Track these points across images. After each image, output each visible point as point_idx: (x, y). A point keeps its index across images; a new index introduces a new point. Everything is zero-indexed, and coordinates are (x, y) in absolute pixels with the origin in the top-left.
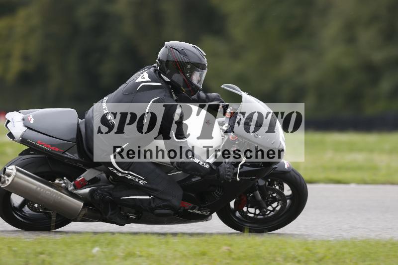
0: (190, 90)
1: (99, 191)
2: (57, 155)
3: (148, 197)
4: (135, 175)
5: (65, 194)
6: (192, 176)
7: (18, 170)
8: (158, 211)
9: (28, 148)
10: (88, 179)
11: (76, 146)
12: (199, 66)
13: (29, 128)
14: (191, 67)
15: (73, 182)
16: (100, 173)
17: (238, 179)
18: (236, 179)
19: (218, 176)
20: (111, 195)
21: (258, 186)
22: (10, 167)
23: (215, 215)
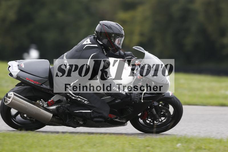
0: (114, 49)
1: (61, 108)
2: (38, 86)
3: (90, 111)
4: (82, 98)
5: (42, 109)
6: (116, 99)
7: (15, 95)
8: (96, 119)
9: (21, 82)
10: (55, 100)
11: (48, 81)
12: (119, 35)
13: (21, 70)
14: (115, 36)
15: (47, 102)
16: (62, 97)
17: (142, 101)
18: (141, 101)
19: (131, 99)
20: (68, 110)
21: (154, 106)
22: (10, 93)
23: (129, 122)
